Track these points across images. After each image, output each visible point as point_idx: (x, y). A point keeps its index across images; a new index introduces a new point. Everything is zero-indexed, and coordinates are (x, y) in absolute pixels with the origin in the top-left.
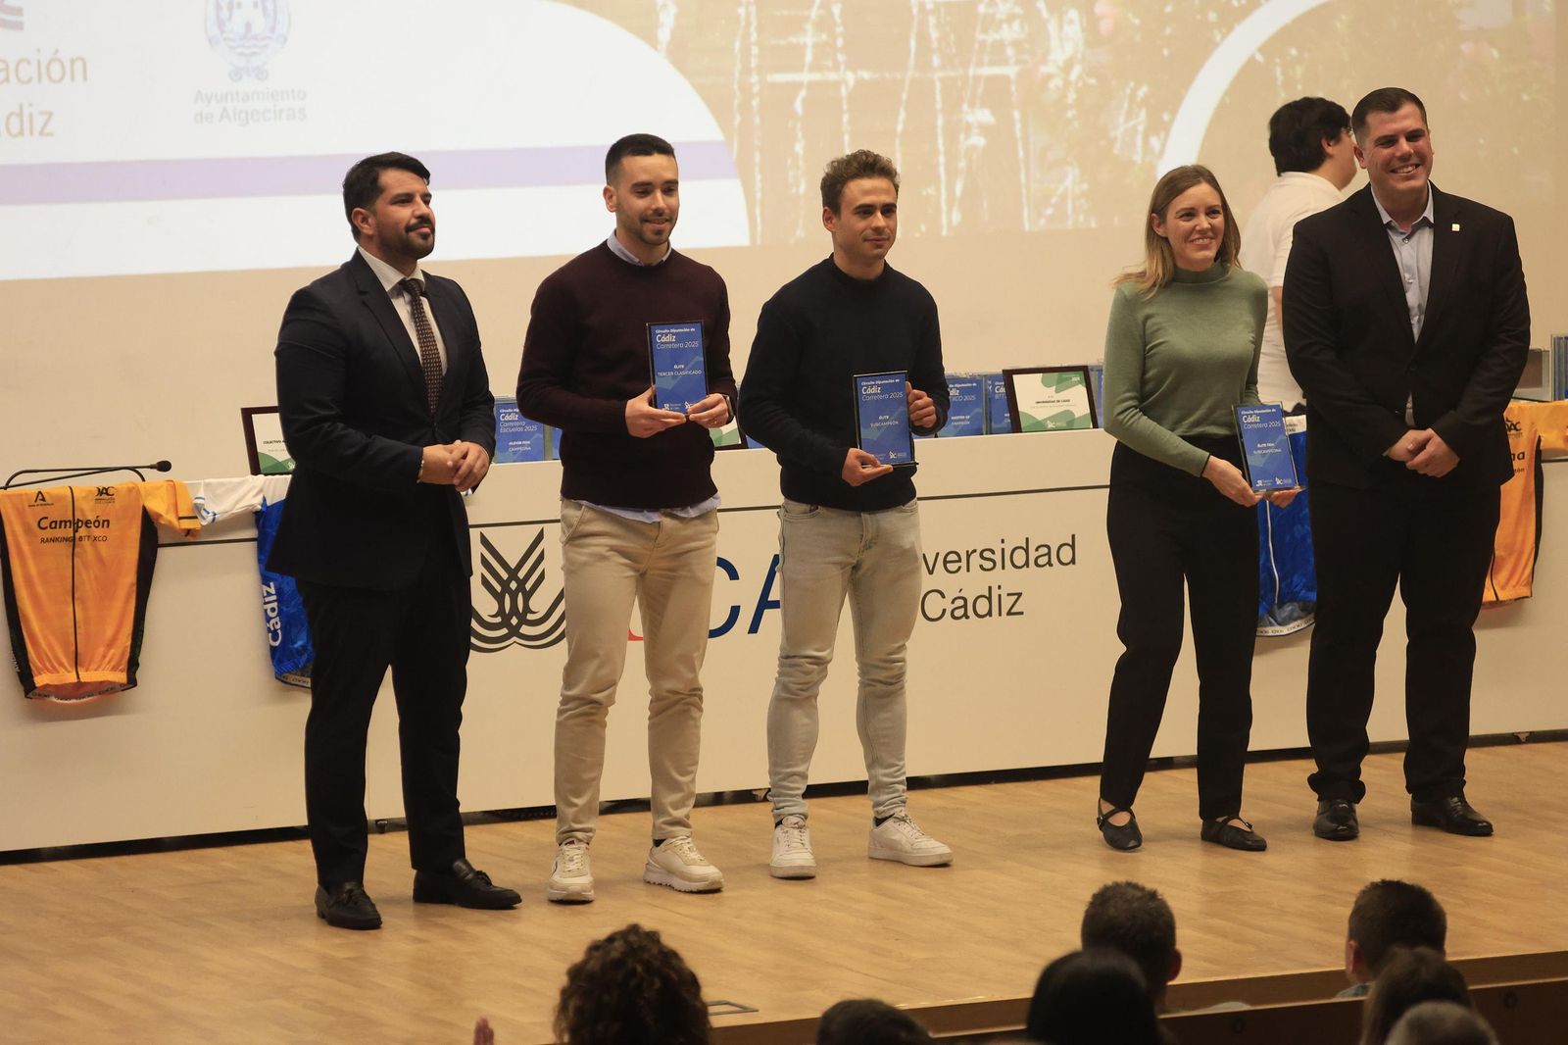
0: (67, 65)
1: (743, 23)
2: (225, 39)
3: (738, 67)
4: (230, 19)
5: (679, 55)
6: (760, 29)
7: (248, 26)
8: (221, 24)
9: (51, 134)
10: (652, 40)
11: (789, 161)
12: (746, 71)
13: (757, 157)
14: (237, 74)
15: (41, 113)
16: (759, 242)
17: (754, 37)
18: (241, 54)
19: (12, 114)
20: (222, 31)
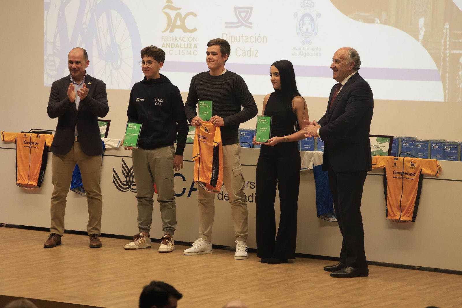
0: (262, 38)
1: (445, 35)
2: (301, 33)
3: (443, 48)
4: (303, 27)
5: (425, 43)
6: (450, 37)
7: (307, 29)
8: (300, 29)
9: (257, 56)
10: (418, 39)
11: (457, 77)
12: (445, 49)
13: (447, 75)
14: (304, 43)
15: (256, 51)
16: (447, 101)
17: (448, 39)
18: (305, 37)
19: (249, 50)
20: (300, 30)
